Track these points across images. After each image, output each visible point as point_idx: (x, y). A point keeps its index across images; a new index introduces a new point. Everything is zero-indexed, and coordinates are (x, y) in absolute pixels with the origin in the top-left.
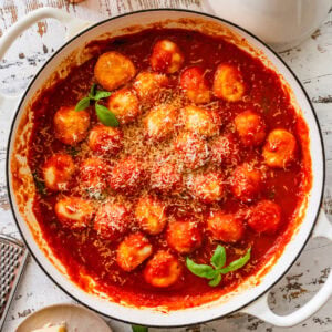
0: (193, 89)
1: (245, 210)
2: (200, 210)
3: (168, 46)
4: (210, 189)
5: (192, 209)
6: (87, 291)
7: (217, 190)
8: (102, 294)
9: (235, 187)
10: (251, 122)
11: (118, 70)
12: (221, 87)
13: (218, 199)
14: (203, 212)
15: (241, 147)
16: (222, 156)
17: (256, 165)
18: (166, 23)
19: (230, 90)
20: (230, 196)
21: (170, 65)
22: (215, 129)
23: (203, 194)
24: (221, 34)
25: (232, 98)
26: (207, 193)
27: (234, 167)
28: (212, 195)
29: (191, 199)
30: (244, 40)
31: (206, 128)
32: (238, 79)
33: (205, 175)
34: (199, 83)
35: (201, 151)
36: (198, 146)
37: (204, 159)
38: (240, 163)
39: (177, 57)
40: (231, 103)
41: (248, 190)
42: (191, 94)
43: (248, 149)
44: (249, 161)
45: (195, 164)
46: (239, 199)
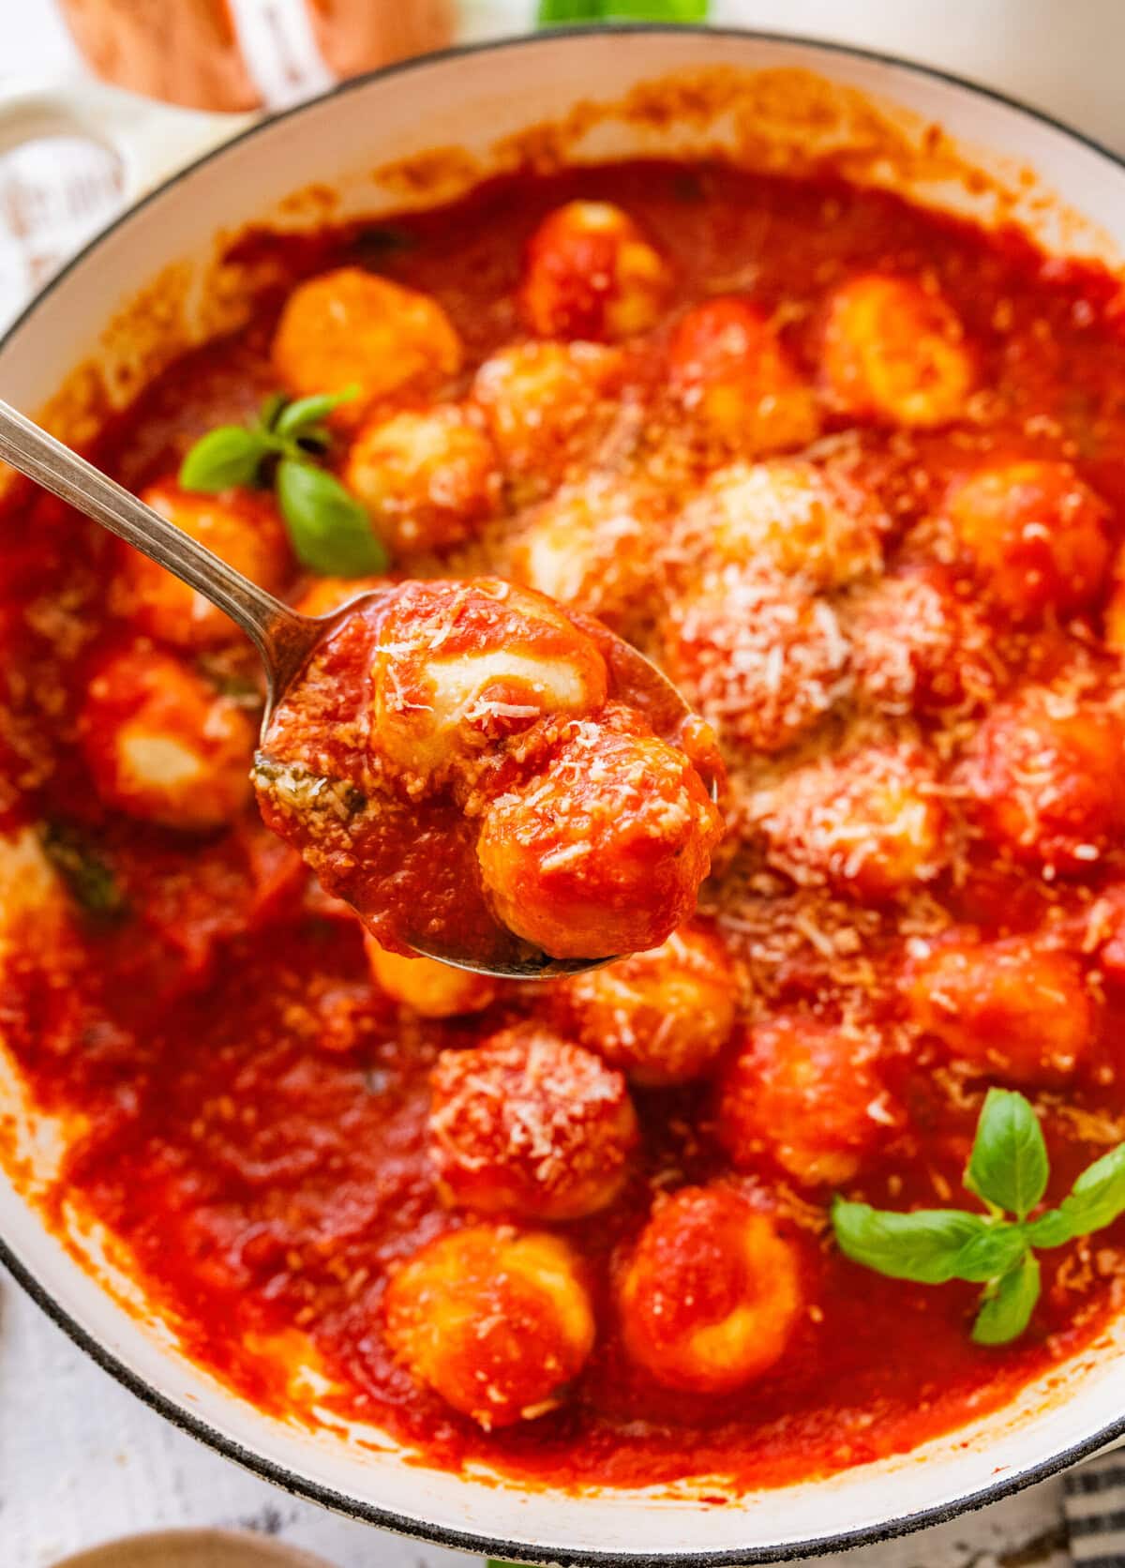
0: (729, 379)
1: (1075, 908)
2: (847, 939)
3: (595, 217)
4: (874, 818)
5: (808, 945)
6: (277, 1411)
7: (911, 822)
8: (361, 1430)
9: (1005, 799)
10: (1027, 485)
11: (379, 339)
12: (857, 358)
13: (925, 871)
14: (868, 948)
15: (996, 619)
16: (914, 659)
17: (1087, 695)
18: (576, 129)
19: (905, 372)
20: (981, 852)
21: (612, 293)
22: (854, 543)
23: (843, 849)
24: (824, 142)
25: (917, 408)
26: (862, 841)
27: (979, 713)
28: (888, 846)
29: (788, 886)
30: (934, 136)
31: (813, 532)
32: (936, 326)
33: (841, 763)
34: (754, 351)
35: (802, 639)
36: (788, 614)
37: (827, 678)
38: (1005, 693)
39: (638, 259)
40: (920, 434)
41: (1070, 803)
42: (725, 407)
43: (1031, 626)
44: (1048, 675)
45: (783, 702)
46: (1031, 860)
